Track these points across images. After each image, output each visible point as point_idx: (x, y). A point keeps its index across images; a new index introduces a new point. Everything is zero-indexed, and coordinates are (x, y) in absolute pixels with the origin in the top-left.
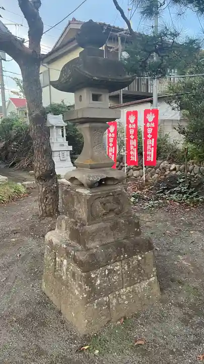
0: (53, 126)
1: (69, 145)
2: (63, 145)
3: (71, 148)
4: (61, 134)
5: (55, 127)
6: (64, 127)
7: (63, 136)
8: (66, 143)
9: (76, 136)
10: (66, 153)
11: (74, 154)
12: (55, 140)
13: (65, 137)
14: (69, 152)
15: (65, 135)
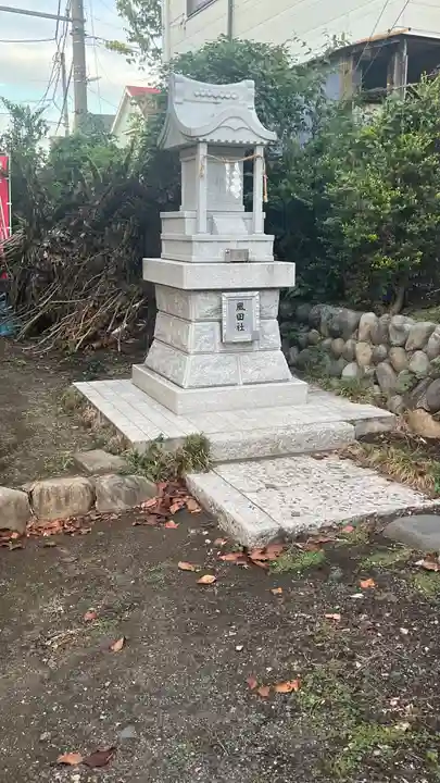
0: (191, 146)
1: (280, 254)
2: (241, 258)
3: (286, 275)
4: (237, 187)
5: (203, 151)
6: (259, 152)
7: (249, 206)
8: (264, 247)
9: (324, 208)
10: (254, 302)
11: (307, 298)
12: (203, 225)
13: (259, 215)
14: (276, 296)
15: (259, 198)
